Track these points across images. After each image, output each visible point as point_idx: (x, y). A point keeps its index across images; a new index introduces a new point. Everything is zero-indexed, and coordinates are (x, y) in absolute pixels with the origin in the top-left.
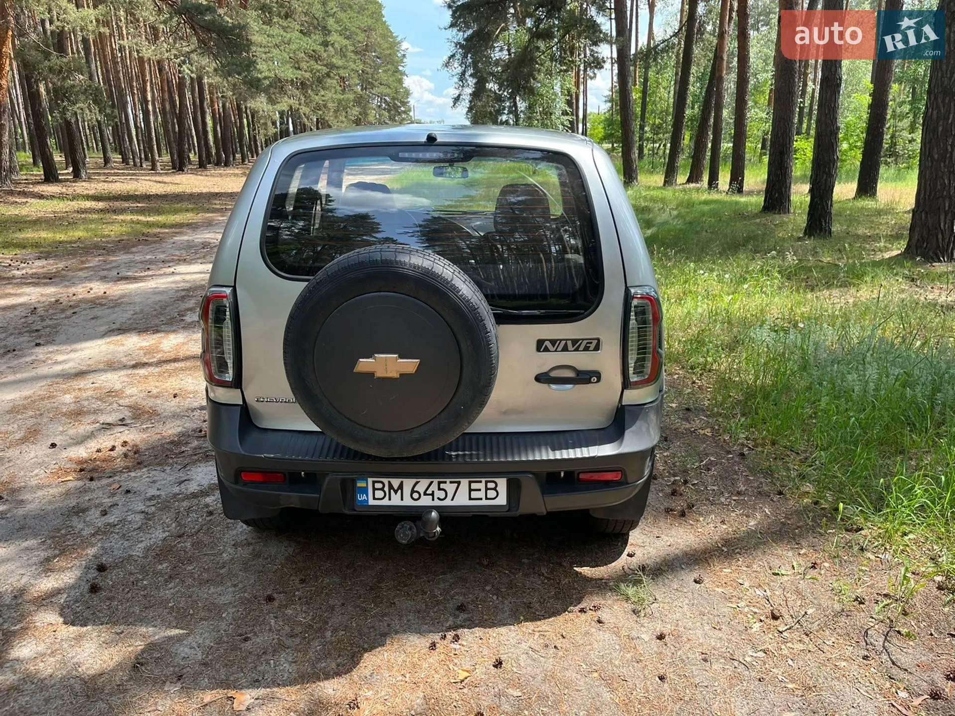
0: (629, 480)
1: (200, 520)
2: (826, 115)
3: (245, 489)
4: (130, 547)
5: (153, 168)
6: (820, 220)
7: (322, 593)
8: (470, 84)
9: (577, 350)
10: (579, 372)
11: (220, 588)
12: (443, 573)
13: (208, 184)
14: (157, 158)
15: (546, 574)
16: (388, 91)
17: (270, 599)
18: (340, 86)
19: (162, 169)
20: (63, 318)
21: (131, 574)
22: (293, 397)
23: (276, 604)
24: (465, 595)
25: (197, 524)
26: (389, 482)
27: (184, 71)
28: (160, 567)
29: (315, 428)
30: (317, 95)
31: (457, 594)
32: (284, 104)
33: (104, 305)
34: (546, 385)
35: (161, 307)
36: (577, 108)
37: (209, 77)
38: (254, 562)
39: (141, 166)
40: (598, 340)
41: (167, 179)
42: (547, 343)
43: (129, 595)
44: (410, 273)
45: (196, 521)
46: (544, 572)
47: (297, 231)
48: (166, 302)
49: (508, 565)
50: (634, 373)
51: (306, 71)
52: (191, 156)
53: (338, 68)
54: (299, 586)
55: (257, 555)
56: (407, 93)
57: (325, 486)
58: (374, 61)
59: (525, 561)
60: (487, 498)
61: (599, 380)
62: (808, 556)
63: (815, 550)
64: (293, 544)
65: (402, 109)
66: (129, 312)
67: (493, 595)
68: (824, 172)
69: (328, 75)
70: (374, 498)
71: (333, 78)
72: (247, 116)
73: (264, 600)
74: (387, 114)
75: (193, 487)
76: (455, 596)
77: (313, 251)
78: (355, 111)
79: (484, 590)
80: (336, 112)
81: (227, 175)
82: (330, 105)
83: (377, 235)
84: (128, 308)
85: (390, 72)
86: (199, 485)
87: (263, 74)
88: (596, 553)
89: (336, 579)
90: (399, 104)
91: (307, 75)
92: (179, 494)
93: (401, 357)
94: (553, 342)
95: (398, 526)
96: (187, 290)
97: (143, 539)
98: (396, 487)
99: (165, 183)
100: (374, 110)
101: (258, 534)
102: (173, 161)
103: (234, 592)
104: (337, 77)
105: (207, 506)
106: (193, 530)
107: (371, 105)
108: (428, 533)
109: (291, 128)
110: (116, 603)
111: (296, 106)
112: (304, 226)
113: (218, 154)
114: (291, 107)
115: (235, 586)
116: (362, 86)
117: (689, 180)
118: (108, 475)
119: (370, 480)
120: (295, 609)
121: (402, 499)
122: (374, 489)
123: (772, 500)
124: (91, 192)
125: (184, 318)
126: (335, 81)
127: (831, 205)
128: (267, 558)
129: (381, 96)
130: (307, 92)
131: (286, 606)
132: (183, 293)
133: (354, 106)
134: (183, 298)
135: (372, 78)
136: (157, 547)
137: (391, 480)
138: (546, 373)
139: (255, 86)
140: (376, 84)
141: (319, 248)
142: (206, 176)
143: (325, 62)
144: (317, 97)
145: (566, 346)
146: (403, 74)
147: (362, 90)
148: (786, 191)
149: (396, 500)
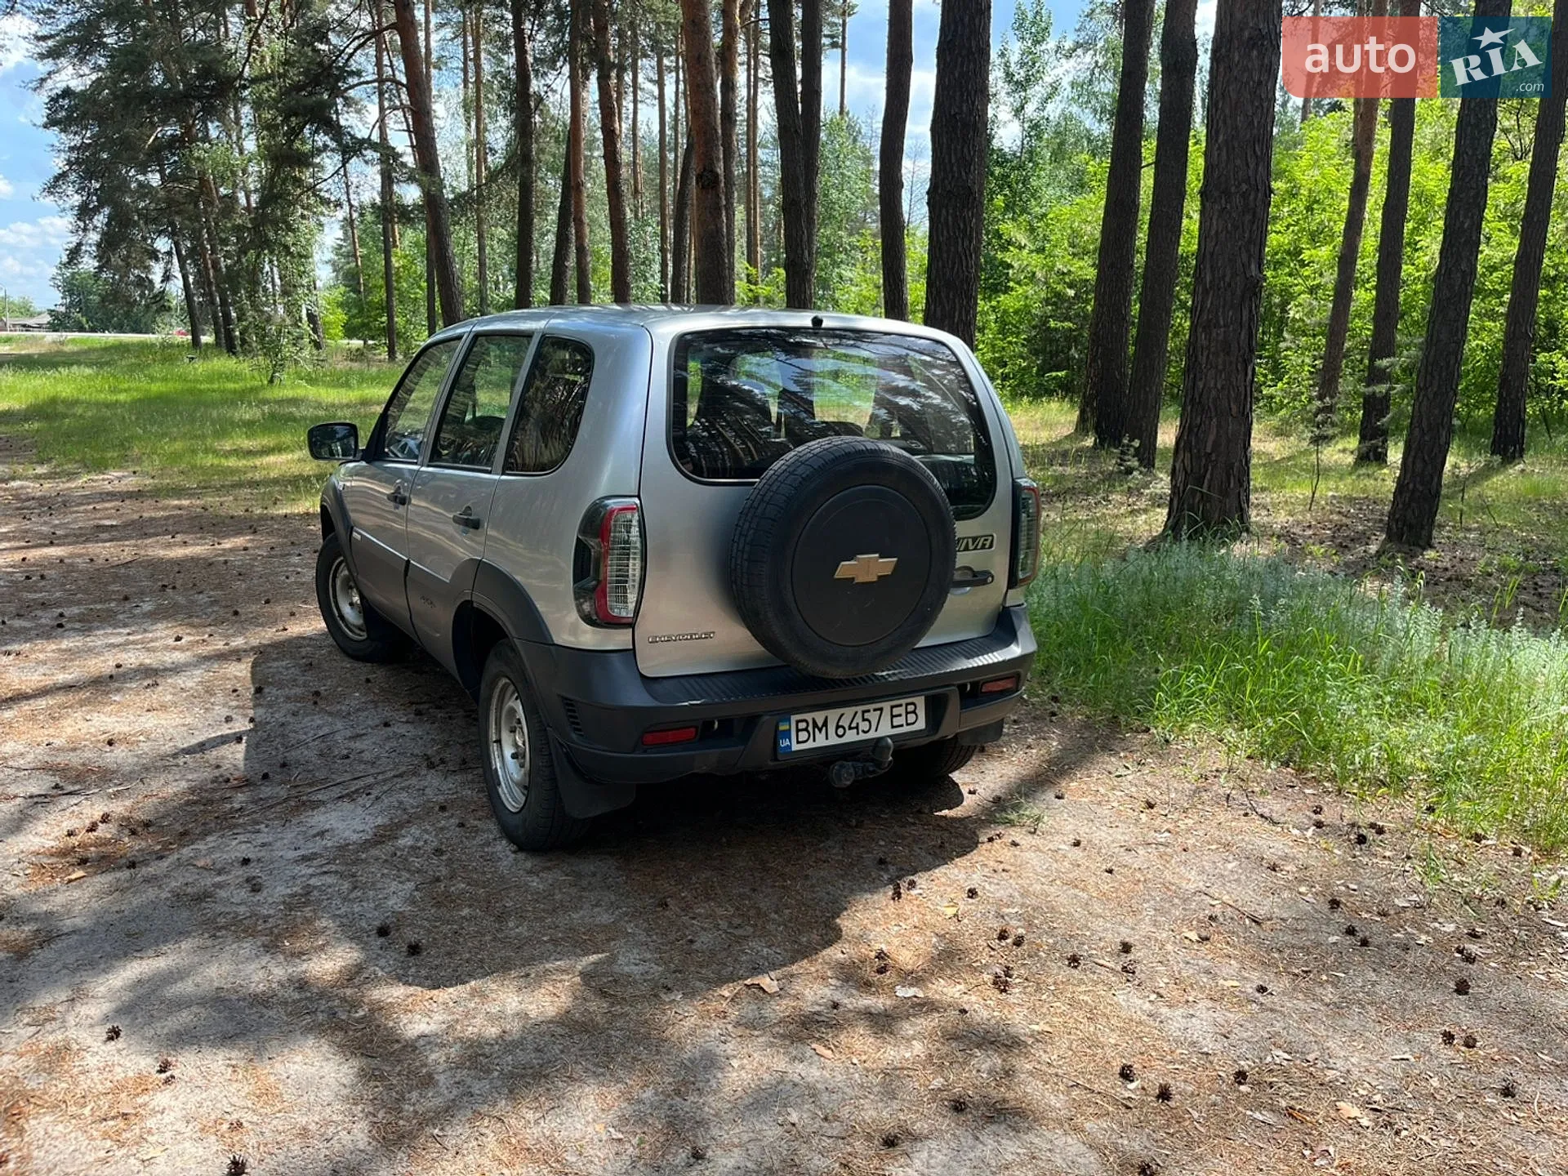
3: (649, 756)
9: (973, 548)
10: (975, 573)
21: (435, 927)
23: (674, 908)
26: (813, 718)
28: (463, 913)
38: (585, 882)
40: (992, 536)
45: (430, 864)
50: (1021, 570)
54: (677, 888)
57: (756, 731)
60: (908, 724)
61: (993, 580)
70: (798, 742)
73: (657, 907)
76: (862, 855)
95: (833, 769)
97: (384, 895)
98: (820, 725)
103: (606, 911)
110: (468, 955)
119: (794, 720)
121: (827, 738)
122: (798, 731)
131: (690, 908)
137: (815, 715)
145: (967, 545)
149: (821, 741)
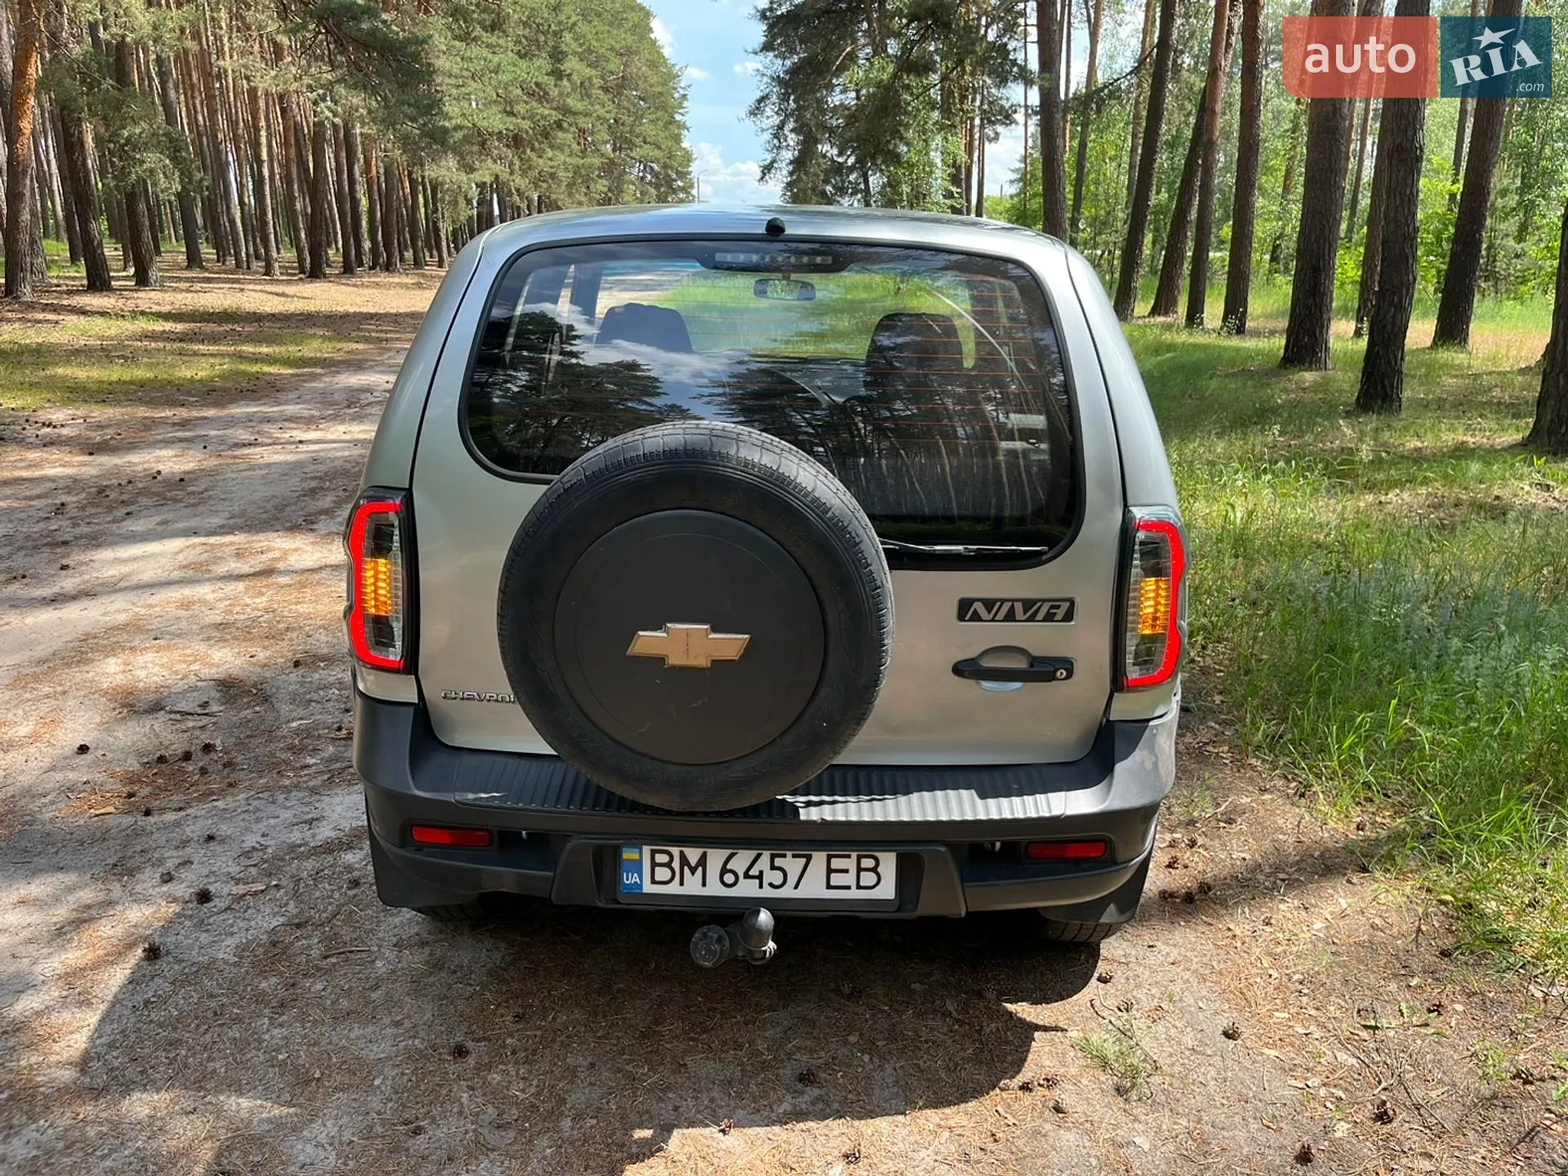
0: (1120, 858)
1: (337, 895)
2: (1397, 207)
3: (419, 857)
4: (211, 945)
5: (268, 271)
6: (1383, 383)
7: (553, 1041)
8: (792, 143)
9: (1031, 619)
10: (1034, 660)
11: (370, 1029)
12: (772, 1009)
13: (358, 300)
14: (275, 255)
15: (955, 1014)
16: (657, 153)
17: (460, 1052)
18: (579, 144)
19: (282, 274)
20: (109, 522)
21: (212, 996)
22: (510, 691)
23: (471, 1061)
24: (812, 1051)
25: (330, 904)
26: (682, 853)
27: (322, 112)
28: (264, 984)
29: (548, 750)
30: (541, 157)
31: (799, 1049)
32: (485, 172)
33: (181, 501)
34: (971, 682)
35: (276, 508)
36: (969, 187)
37: (363, 124)
38: (432, 979)
39: (249, 268)
40: (1072, 602)
41: (290, 290)
42: (978, 606)
43: (208, 1036)
44: (739, 475)
45: (329, 897)
46: (951, 1008)
47: (516, 389)
48: (284, 499)
49: (886, 995)
50: (1134, 664)
51: (523, 118)
52: (331, 252)
53: (575, 113)
54: (514, 1027)
55: (437, 965)
56: (688, 158)
57: (564, 857)
58: (635, 105)
59: (916, 986)
60: (859, 887)
61: (1069, 676)
62: (1424, 991)
63: (1437, 980)
64: (502, 946)
65: (680, 183)
66: (221, 514)
67: (863, 1052)
68: (1391, 303)
69: (559, 125)
70: (654, 882)
71: (567, 131)
72: (425, 189)
73: (449, 1054)
74: (654, 191)
75: (325, 832)
76: (794, 1054)
77: (546, 426)
78: (601, 185)
79: (846, 1043)
80: (570, 185)
81: (390, 286)
82: (561, 174)
83: (656, 401)
84: (220, 508)
85: (661, 123)
86: (335, 829)
87: (454, 122)
88: (1043, 975)
89: (578, 1014)
90: (674, 176)
91: (526, 125)
92: (300, 846)
93: (714, 630)
94: (989, 604)
95: (697, 935)
96: (320, 478)
97: (235, 929)
98: (693, 861)
99: (287, 296)
100: (634, 184)
101: (440, 925)
102: (301, 260)
103: (396, 1037)
104: (573, 129)
105: (349, 868)
106: (324, 915)
107: (627, 177)
108: (751, 952)
109: (496, 212)
110: (183, 1052)
111: (505, 176)
112: (531, 381)
113: (374, 250)
114: (497, 177)
115: (397, 1024)
116: (615, 144)
117: (1155, 311)
118: (176, 806)
119: (646, 850)
120: (506, 1072)
121: (704, 885)
122: (654, 865)
123: (1349, 881)
124: (165, 309)
125: (315, 527)
126: (570, 136)
127: (1402, 359)
128: (456, 972)
129: (644, 161)
130: (524, 152)
131: (489, 1067)
132: (314, 484)
133: (599, 176)
134: (312, 492)
135: (631, 132)
136: (259, 945)
137: (686, 850)
138: (973, 659)
139: (438, 139)
140: (638, 141)
141: (555, 421)
142: (355, 286)
143: (555, 105)
144: (541, 161)
145: (1012, 611)
146: (682, 126)
147: (614, 150)
148: (1321, 333)
149: (692, 886)
